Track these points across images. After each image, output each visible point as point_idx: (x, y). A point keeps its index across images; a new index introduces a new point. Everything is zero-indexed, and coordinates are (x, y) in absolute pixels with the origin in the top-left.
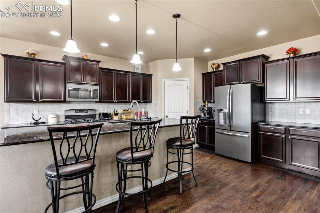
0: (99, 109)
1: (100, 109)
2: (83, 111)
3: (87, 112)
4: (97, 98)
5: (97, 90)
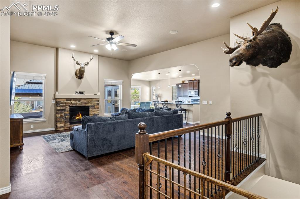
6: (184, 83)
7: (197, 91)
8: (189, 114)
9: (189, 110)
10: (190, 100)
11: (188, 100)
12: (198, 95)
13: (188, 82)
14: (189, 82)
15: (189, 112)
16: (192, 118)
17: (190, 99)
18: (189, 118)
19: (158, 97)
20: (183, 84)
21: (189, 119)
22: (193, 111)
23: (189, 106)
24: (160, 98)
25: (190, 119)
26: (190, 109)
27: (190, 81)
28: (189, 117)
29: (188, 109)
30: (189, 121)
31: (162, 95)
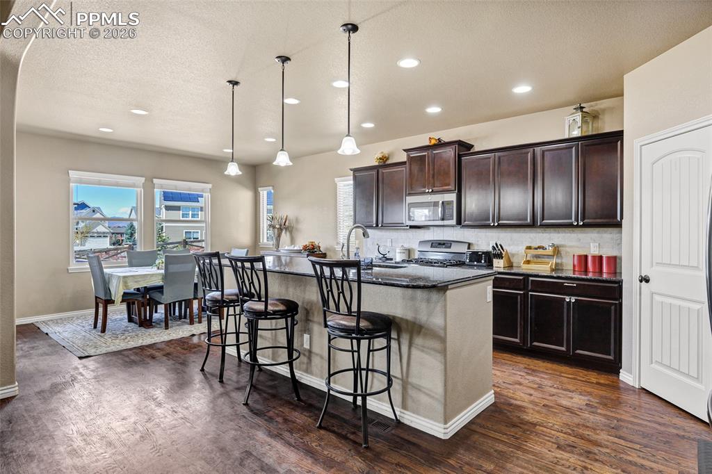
0: (478, 241)
1: (480, 243)
2: (444, 244)
3: (450, 247)
4: (453, 219)
5: (453, 201)
6: (389, 162)
7: (452, 197)
8: (415, 352)
9: (415, 329)
10: (415, 246)
11: (407, 246)
12: (454, 222)
13: (403, 157)
14: (410, 159)
15: (419, 341)
16: (439, 389)
17: (413, 240)
18: (418, 388)
19: (280, 229)
20: (380, 170)
21: (412, 392)
22: (443, 340)
23: (413, 298)
24: (291, 232)
25: (424, 399)
26: (423, 318)
27: (414, 154)
28: (412, 380)
29: (409, 316)
30: (416, 412)
31: (297, 220)
